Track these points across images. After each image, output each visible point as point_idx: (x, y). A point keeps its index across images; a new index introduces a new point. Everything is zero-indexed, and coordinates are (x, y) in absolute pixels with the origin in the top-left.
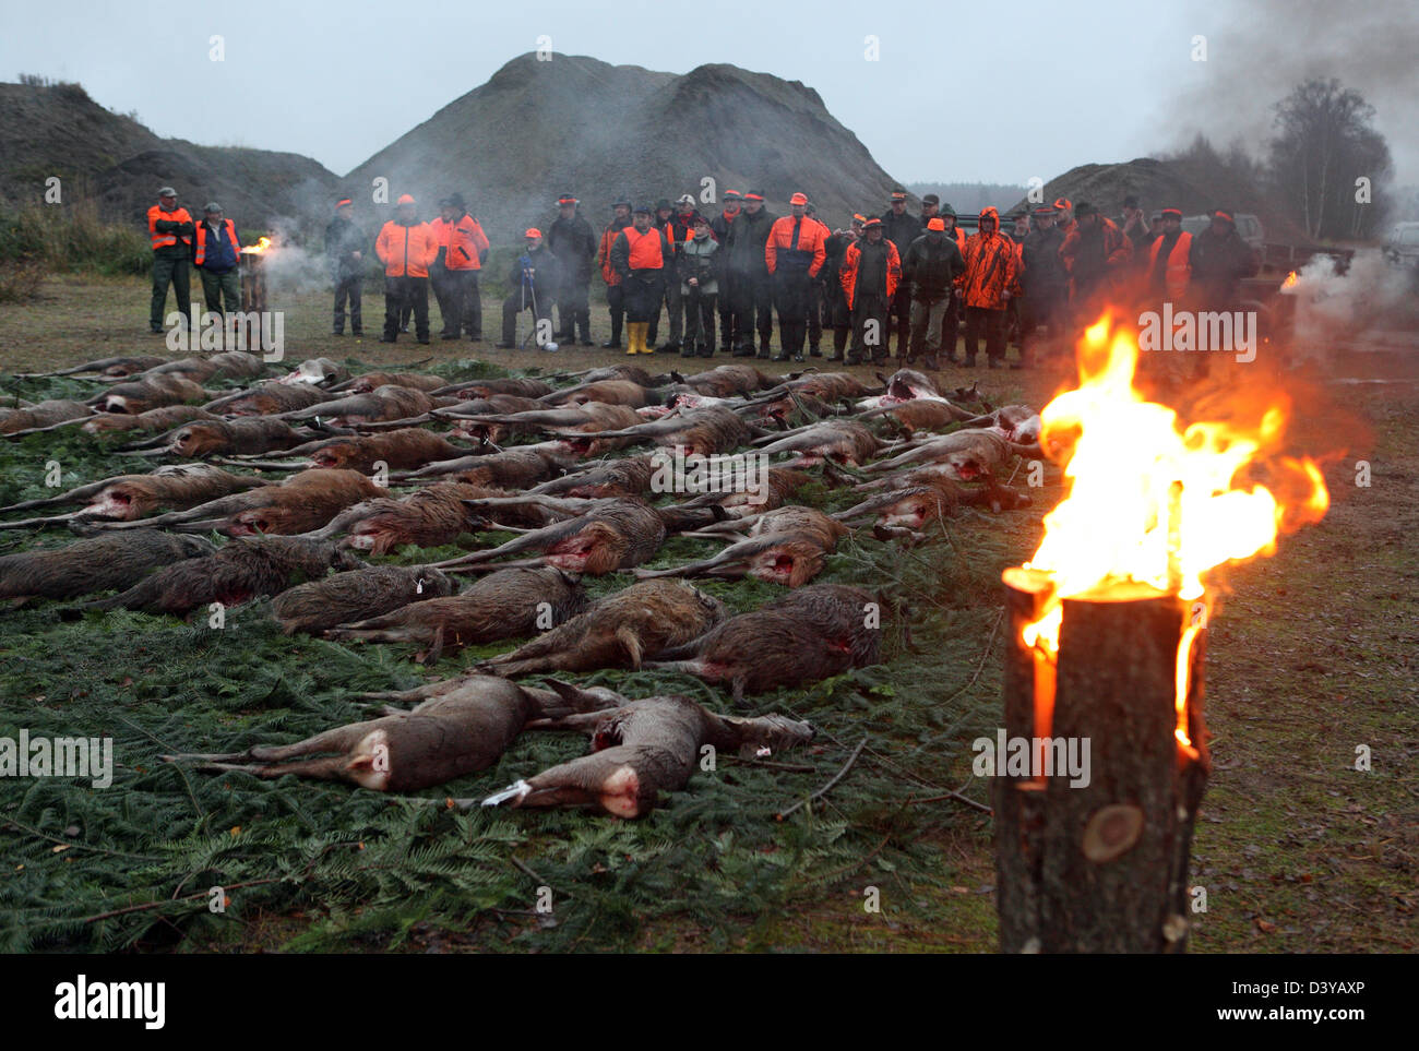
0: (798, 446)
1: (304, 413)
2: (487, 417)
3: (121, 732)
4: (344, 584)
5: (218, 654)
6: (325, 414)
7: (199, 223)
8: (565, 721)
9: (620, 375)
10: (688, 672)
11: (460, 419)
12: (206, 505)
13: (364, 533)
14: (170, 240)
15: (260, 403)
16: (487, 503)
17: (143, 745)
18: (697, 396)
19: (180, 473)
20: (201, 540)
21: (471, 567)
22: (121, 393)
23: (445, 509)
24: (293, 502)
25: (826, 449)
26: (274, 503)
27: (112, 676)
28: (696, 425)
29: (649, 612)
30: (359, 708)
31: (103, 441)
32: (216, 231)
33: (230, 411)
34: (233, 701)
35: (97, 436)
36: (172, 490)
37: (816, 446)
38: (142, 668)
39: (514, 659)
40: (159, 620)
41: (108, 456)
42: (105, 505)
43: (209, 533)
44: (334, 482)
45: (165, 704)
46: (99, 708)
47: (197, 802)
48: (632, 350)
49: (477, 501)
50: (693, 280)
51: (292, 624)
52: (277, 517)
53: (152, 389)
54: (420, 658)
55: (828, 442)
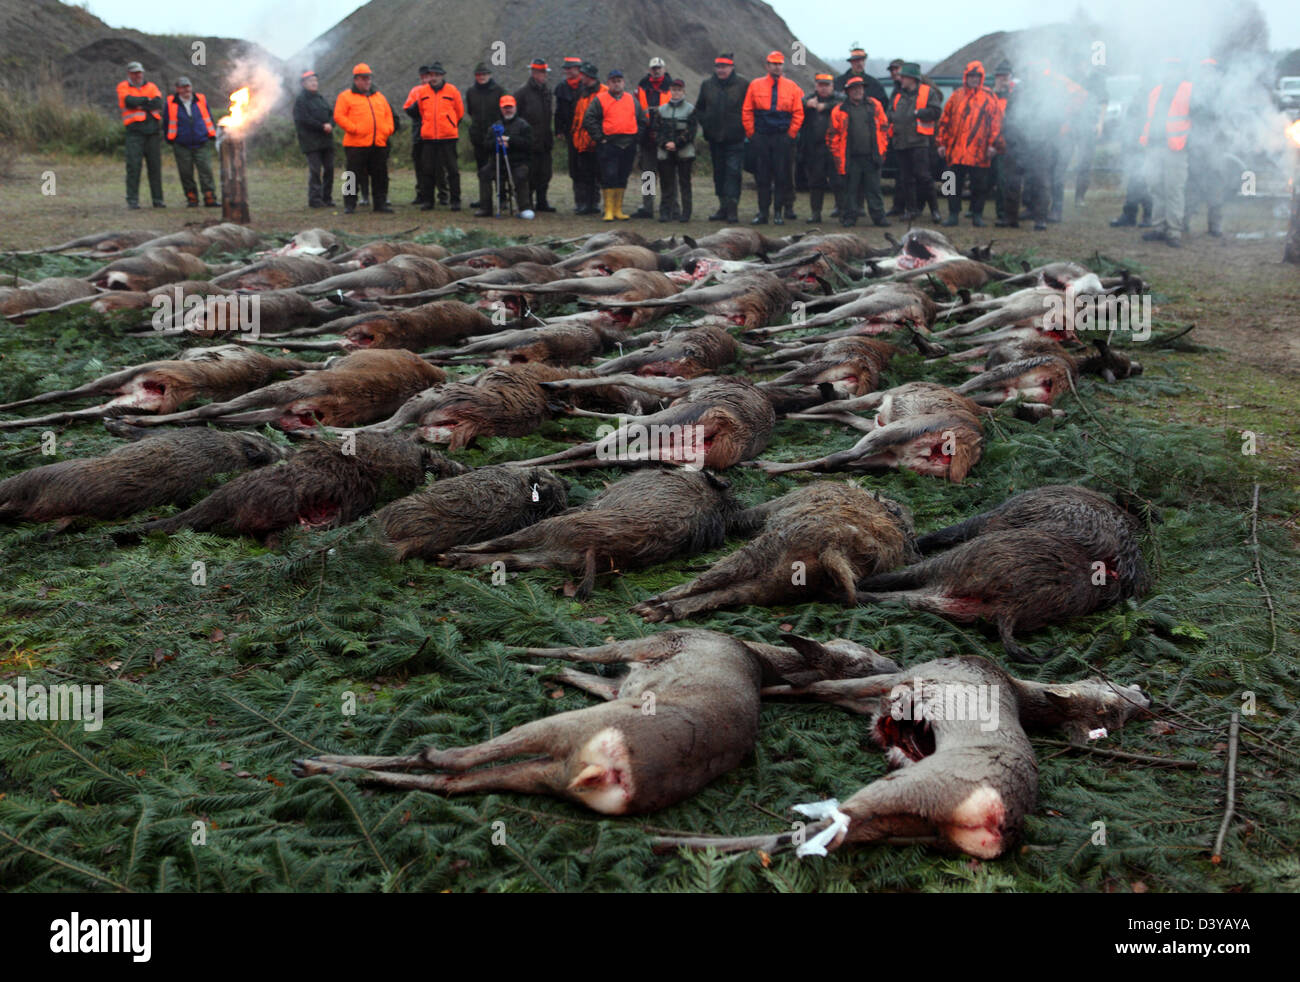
0: (862, 312)
1: (319, 286)
2: (521, 287)
3: (234, 718)
4: (453, 495)
5: (324, 593)
6: (345, 287)
7: (171, 98)
8: (811, 690)
9: (621, 240)
10: (921, 608)
11: (487, 289)
12: (251, 394)
13: (439, 424)
14: (140, 116)
15: (272, 277)
16: (567, 386)
17: (266, 740)
18: (718, 260)
19: (214, 357)
20: (257, 437)
21: (574, 464)
22: (122, 269)
23: (524, 394)
24: (348, 389)
25: (894, 315)
26: (330, 391)
27: (198, 629)
28: (747, 291)
29: (854, 529)
30: (530, 673)
31: (114, 320)
32: (188, 105)
33: (240, 286)
34: (363, 664)
35: (109, 315)
36: (209, 377)
37: (882, 311)
38: (230, 612)
39: (695, 593)
40: (235, 544)
41: (122, 338)
42: (136, 396)
43: (261, 428)
44: (390, 365)
45: (280, 671)
46: (198, 683)
47: (376, 846)
48: (609, 216)
49: (556, 383)
50: (671, 145)
51: (401, 548)
52: (334, 407)
53: (152, 264)
54: (569, 591)
55: (896, 306)
